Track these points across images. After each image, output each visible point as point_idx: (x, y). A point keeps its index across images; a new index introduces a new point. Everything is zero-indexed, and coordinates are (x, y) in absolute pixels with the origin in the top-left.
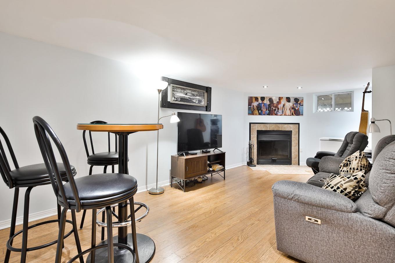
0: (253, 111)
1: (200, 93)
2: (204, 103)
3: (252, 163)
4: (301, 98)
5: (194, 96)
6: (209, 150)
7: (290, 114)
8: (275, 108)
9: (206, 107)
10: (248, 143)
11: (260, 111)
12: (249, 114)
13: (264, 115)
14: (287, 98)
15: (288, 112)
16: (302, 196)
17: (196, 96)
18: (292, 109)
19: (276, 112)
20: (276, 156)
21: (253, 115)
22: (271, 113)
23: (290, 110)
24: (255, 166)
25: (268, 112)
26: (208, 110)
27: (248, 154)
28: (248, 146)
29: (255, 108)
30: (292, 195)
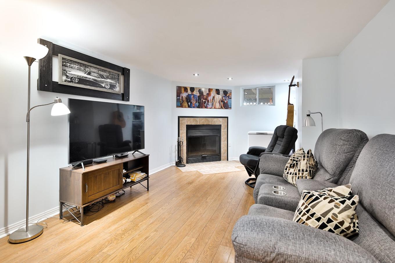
0: (182, 103)
1: (113, 74)
2: (119, 89)
3: (181, 163)
4: (230, 91)
5: (103, 78)
6: (126, 154)
7: (219, 107)
8: (204, 101)
9: (123, 94)
10: (177, 140)
11: (189, 103)
12: (177, 106)
13: (194, 107)
14: (216, 90)
15: (218, 105)
16: (291, 256)
17: (107, 78)
18: (222, 102)
19: (205, 104)
20: (205, 152)
21: (182, 107)
22: (200, 106)
23: (220, 103)
24: (185, 166)
25: (197, 104)
26: (125, 99)
27: (177, 152)
28: (176, 144)
29: (184, 99)
30: (273, 255)
